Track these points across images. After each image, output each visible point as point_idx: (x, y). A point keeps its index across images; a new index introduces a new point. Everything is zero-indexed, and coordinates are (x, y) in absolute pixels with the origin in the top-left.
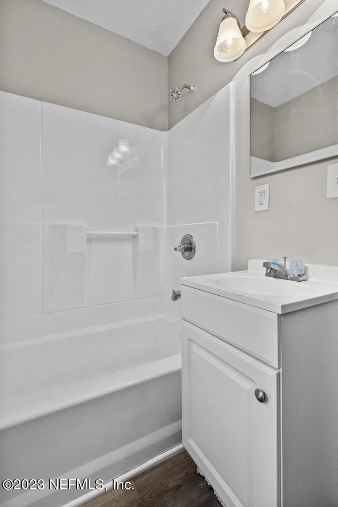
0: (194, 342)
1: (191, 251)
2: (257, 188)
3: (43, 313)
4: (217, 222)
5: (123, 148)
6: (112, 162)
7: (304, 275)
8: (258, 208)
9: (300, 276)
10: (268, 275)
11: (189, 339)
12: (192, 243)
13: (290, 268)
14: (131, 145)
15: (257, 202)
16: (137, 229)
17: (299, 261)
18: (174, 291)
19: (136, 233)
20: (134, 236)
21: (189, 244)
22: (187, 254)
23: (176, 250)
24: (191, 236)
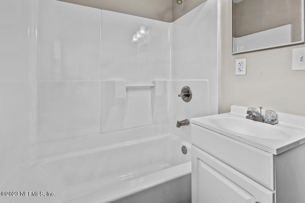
0: (201, 160)
1: (189, 97)
2: (237, 60)
3: (101, 133)
4: (208, 80)
5: (143, 32)
6: (135, 39)
7: (275, 120)
8: (237, 73)
9: (273, 121)
10: (247, 117)
11: (198, 158)
12: (189, 91)
13: (266, 115)
14: (146, 29)
15: (237, 69)
16: (154, 82)
17: (272, 111)
18: (178, 121)
19: (153, 85)
20: (152, 87)
21: (187, 92)
22: (186, 98)
23: (179, 96)
24: (188, 87)
